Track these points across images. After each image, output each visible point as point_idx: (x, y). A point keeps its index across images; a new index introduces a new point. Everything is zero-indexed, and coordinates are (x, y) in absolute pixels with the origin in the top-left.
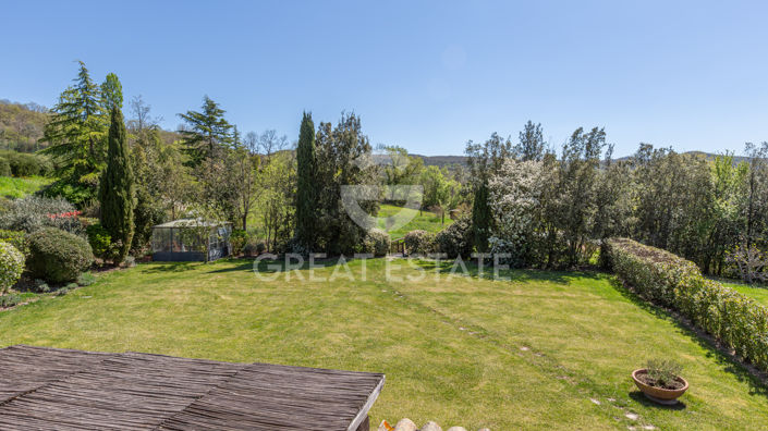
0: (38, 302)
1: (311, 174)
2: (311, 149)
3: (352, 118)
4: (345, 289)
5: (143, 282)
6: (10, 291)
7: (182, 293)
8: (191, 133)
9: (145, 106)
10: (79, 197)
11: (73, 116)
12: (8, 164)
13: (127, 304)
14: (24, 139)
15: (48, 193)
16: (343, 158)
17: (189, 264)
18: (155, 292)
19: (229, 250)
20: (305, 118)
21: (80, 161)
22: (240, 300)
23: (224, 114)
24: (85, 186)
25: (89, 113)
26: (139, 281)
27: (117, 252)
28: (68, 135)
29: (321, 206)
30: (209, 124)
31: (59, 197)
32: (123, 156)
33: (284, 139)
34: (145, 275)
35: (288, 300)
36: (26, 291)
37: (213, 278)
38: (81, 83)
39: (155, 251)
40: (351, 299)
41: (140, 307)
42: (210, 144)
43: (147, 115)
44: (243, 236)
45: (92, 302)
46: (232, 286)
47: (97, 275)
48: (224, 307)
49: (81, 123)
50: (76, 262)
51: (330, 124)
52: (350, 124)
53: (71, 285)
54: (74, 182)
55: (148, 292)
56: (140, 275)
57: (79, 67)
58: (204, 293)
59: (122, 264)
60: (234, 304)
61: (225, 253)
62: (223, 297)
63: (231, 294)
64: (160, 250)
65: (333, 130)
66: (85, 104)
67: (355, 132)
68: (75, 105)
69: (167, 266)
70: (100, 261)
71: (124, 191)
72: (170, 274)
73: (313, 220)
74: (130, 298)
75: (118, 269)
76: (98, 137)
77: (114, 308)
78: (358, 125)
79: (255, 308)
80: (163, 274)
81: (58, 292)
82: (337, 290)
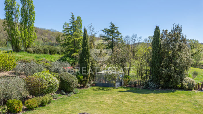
0: (63, 98)
1: (159, 53)
2: (158, 42)
3: (177, 27)
4: (177, 104)
5: (94, 94)
6: (54, 93)
7: (109, 99)
8: (105, 37)
9: (93, 27)
10: (71, 61)
11: (69, 32)
12: (48, 50)
13: (91, 102)
14: (50, 41)
15: (62, 60)
16: (173, 45)
17: (109, 88)
18: (99, 98)
19: (123, 83)
20: (156, 28)
21: (72, 48)
22: (132, 104)
23: (118, 29)
24: (73, 57)
25: (74, 31)
26: (92, 93)
27: (84, 82)
28: (68, 39)
29: (162, 67)
30: (112, 33)
31: (66, 62)
32: (87, 46)
33: (140, 38)
34: (94, 91)
35: (152, 106)
36: (59, 94)
37: (119, 94)
38: (72, 20)
39: (96, 82)
40: (181, 108)
41: (96, 103)
42: (112, 41)
43: (94, 30)
44: (128, 78)
45: (79, 100)
46: (127, 98)
47: (78, 90)
48: (126, 106)
49: (72, 35)
50: (73, 85)
51: (167, 30)
52: (177, 30)
53: (72, 93)
54: (70, 56)
55: (97, 97)
56: (92, 91)
57: (72, 15)
58: (117, 100)
59: (86, 86)
60: (130, 105)
61: (121, 85)
62: (125, 102)
63: (128, 101)
64: (98, 82)
65: (168, 33)
66: (73, 28)
67: (180, 33)
68: (70, 28)
69: (101, 88)
70: (79, 85)
71: (87, 59)
72: (103, 91)
73: (159, 72)
74: (92, 100)
75: (85, 88)
76: (77, 40)
77: (87, 103)
78: (180, 30)
79: (139, 108)
80: (100, 91)
81: (68, 95)
82: (173, 104)
